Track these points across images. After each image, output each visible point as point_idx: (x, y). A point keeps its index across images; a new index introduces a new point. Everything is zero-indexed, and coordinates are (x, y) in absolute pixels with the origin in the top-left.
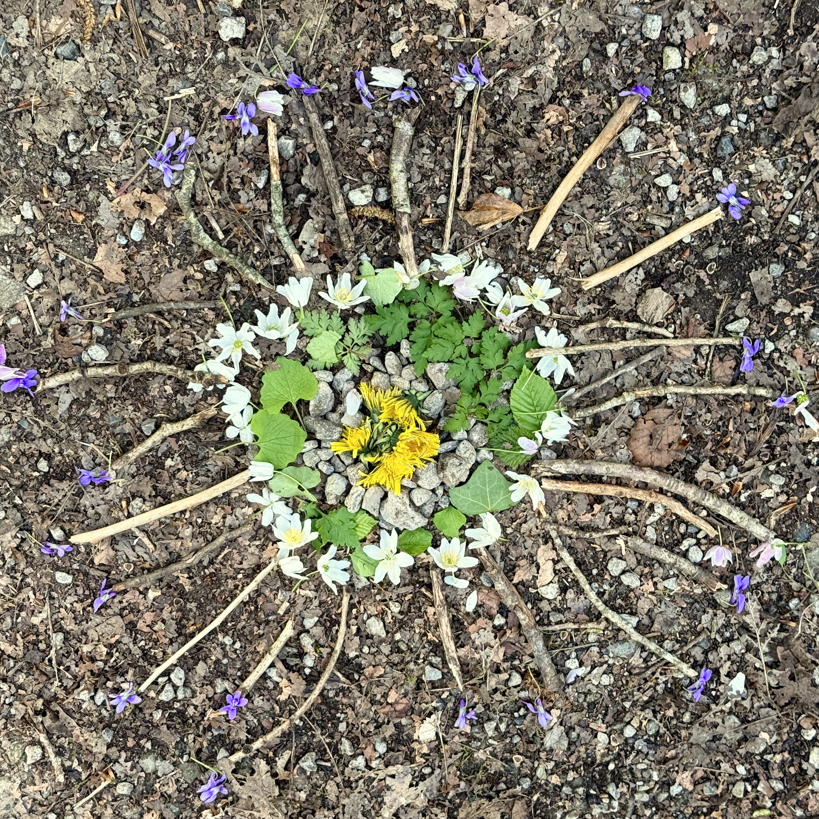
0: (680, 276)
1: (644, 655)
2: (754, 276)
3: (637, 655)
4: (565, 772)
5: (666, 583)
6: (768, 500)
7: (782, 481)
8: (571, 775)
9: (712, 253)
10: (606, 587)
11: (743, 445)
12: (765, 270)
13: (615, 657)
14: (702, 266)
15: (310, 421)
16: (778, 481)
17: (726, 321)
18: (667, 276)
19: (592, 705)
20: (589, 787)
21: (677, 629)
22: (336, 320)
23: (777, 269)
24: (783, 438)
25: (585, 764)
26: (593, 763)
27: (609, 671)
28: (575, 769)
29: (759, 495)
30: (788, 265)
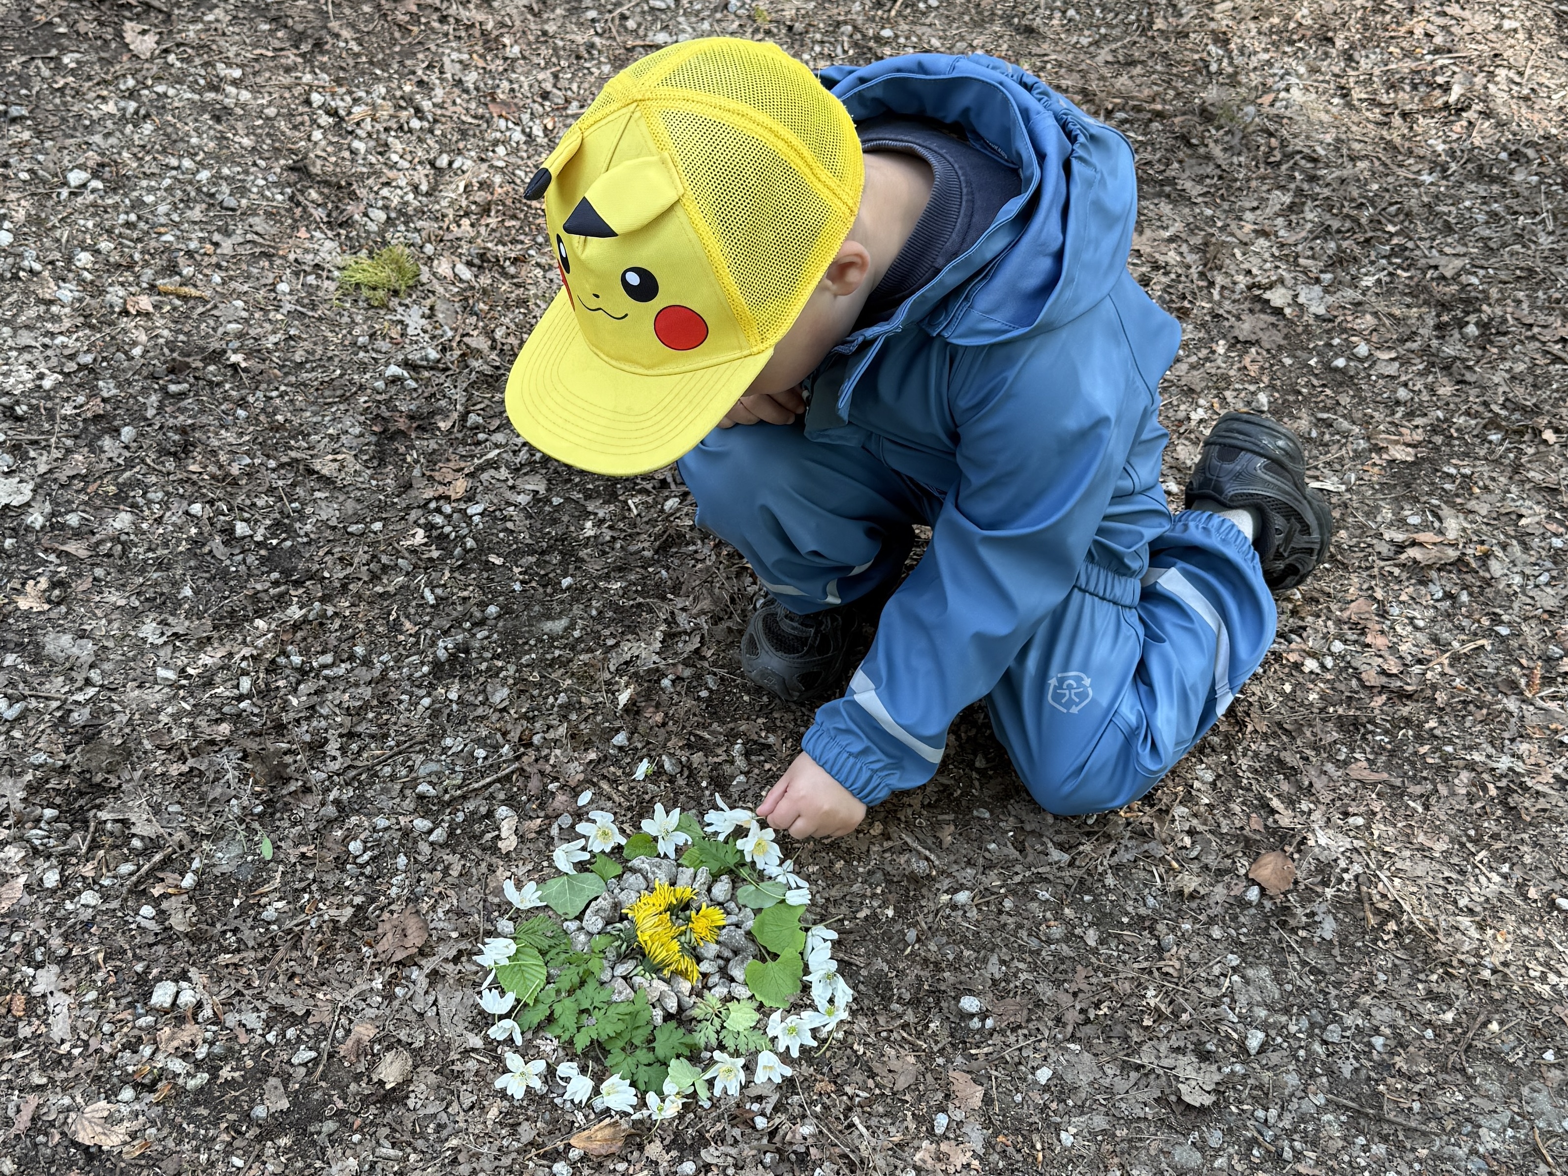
0: (365, 1101)
1: (410, 763)
2: (284, 1104)
3: (418, 762)
4: (489, 669)
5: (387, 823)
6: (281, 899)
7: (264, 915)
8: (484, 666)
9: (330, 1126)
10: (447, 818)
11: (304, 945)
12: (272, 1110)
13: (439, 761)
14: (339, 1113)
15: (752, 948)
16: (269, 913)
17: (316, 1061)
18: (378, 1101)
19: (463, 721)
20: (466, 659)
21: (377, 787)
22: (729, 1043)
23: (260, 1111)
24: (260, 955)
25: (470, 677)
26: (462, 678)
27: (444, 751)
28: (479, 672)
29: (289, 903)
30: (247, 1116)
